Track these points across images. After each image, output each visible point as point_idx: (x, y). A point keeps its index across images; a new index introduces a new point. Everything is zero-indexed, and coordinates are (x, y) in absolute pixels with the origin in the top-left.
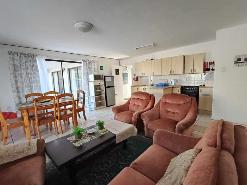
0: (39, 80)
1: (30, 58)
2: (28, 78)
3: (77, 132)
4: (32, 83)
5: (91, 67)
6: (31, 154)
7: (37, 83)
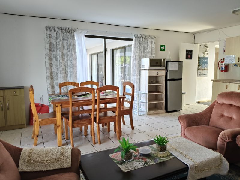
0: (75, 64)
1: (68, 33)
2: (64, 62)
3: (125, 149)
4: (67, 68)
5: (146, 46)
6: (64, 167)
7: (73, 69)
